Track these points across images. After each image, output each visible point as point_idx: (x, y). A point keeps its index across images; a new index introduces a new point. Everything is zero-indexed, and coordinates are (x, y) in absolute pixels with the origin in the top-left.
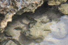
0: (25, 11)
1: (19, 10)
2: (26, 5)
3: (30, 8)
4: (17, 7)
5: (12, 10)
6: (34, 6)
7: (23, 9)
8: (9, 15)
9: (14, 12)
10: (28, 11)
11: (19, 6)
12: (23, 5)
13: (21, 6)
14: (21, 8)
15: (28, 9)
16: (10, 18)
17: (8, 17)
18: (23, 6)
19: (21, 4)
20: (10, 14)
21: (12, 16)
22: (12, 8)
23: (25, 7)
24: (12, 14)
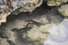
0: (21, 11)
1: (14, 10)
2: (22, 5)
3: (27, 8)
4: (12, 7)
5: (6, 10)
6: (31, 5)
7: (19, 9)
8: (3, 16)
9: (8, 12)
10: (25, 11)
11: (15, 6)
12: (19, 4)
13: (17, 6)
14: (17, 8)
15: (25, 9)
16: (4, 18)
17: (1, 17)
18: (19, 6)
19: (17, 4)
20: (4, 14)
21: (6, 16)
22: (7, 8)
23: (21, 7)
24: (6, 14)
